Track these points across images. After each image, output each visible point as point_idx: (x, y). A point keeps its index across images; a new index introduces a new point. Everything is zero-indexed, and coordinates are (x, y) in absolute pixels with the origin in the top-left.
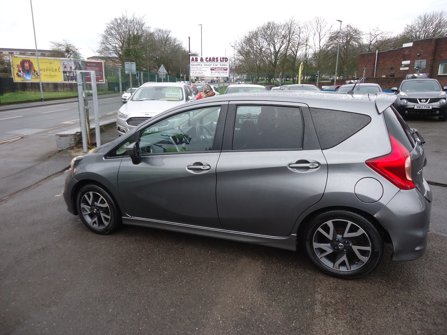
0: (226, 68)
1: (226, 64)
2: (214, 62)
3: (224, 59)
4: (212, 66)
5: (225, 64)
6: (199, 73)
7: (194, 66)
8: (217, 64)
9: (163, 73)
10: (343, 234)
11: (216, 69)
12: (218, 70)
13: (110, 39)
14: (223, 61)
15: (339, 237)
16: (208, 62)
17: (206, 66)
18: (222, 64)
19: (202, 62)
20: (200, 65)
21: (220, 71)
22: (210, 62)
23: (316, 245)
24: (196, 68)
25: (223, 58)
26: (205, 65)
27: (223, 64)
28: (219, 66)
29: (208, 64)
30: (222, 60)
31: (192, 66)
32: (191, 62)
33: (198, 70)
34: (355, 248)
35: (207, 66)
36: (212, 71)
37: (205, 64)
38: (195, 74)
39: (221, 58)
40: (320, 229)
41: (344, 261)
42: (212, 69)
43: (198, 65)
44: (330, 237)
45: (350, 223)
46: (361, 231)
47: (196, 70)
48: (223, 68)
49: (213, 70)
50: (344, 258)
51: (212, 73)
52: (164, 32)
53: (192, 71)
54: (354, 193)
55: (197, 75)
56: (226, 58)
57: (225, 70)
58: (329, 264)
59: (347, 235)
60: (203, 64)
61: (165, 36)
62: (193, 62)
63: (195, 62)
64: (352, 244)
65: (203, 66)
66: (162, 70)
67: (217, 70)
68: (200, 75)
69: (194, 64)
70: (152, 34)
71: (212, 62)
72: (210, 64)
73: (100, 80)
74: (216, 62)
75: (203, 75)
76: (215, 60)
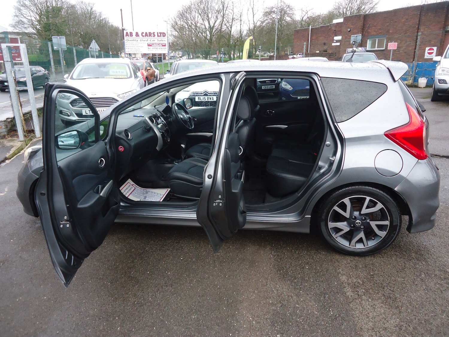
0: (165, 44)
1: (164, 39)
2: (150, 37)
3: (162, 34)
4: (149, 42)
5: (163, 39)
6: (136, 49)
7: (128, 42)
8: (154, 39)
9: (95, 49)
10: (360, 210)
11: (153, 44)
12: (156, 45)
13: (24, 11)
14: (161, 36)
15: (356, 214)
16: (144, 37)
17: (142, 42)
18: (159, 39)
19: (138, 37)
20: (136, 41)
21: (159, 47)
22: (147, 37)
23: (331, 225)
24: (132, 44)
25: (160, 33)
26: (141, 40)
27: (161, 39)
28: (156, 42)
29: (144, 39)
30: (159, 35)
31: (127, 42)
32: (125, 37)
33: (134, 46)
34: (373, 224)
35: (144, 42)
36: (149, 47)
37: (141, 39)
38: (131, 51)
39: (158, 33)
40: (336, 208)
41: (361, 238)
42: (149, 45)
43: (133, 40)
44: (347, 215)
45: (368, 199)
46: (380, 206)
47: (131, 46)
48: (161, 44)
49: (151, 46)
50: (362, 235)
51: (150, 49)
52: (87, 4)
53: (127, 47)
54: (374, 167)
55: (133, 51)
56: (163, 33)
57: (163, 46)
58: (344, 243)
59: (364, 211)
60: (139, 39)
61: (89, 9)
62: (127, 37)
63: (130, 37)
64: (369, 220)
65: (139, 41)
66: (94, 46)
67: (154, 46)
68: (137, 51)
69: (129, 39)
70: (73, 7)
71: (149, 37)
72: (147, 39)
73: (17, 59)
74: (153, 37)
75: (140, 51)
76: (152, 35)
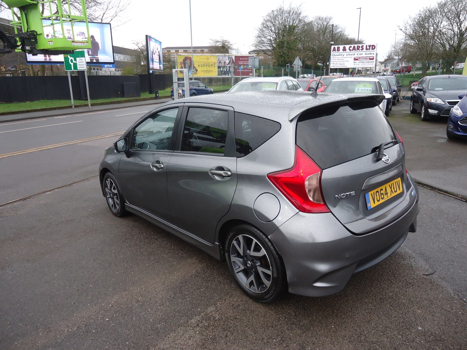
0: (372, 57)
1: (373, 52)
2: (358, 51)
3: (371, 47)
4: (356, 56)
5: (371, 52)
6: (340, 64)
7: (335, 57)
8: (362, 53)
9: (298, 65)
11: (360, 58)
12: (362, 59)
14: (370, 49)
16: (352, 51)
17: (349, 56)
18: (367, 53)
19: (345, 52)
20: (342, 55)
21: (365, 61)
22: (354, 51)
24: (337, 59)
25: (370, 46)
26: (347, 55)
27: (369, 52)
28: (364, 55)
29: (351, 53)
30: (368, 48)
31: (333, 57)
32: (332, 52)
33: (339, 60)
35: (350, 56)
36: (355, 61)
37: (348, 53)
38: (336, 66)
39: (367, 46)
42: (355, 59)
43: (340, 55)
47: (337, 60)
48: (368, 58)
49: (357, 60)
51: (355, 64)
53: (333, 62)
55: (337, 66)
56: (373, 46)
57: (370, 59)
60: (345, 54)
62: (334, 52)
63: (337, 52)
65: (345, 56)
66: (297, 62)
67: (361, 59)
68: (342, 66)
69: (335, 54)
71: (356, 51)
72: (354, 53)
74: (361, 51)
75: (344, 66)
76: (360, 48)
